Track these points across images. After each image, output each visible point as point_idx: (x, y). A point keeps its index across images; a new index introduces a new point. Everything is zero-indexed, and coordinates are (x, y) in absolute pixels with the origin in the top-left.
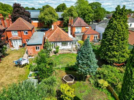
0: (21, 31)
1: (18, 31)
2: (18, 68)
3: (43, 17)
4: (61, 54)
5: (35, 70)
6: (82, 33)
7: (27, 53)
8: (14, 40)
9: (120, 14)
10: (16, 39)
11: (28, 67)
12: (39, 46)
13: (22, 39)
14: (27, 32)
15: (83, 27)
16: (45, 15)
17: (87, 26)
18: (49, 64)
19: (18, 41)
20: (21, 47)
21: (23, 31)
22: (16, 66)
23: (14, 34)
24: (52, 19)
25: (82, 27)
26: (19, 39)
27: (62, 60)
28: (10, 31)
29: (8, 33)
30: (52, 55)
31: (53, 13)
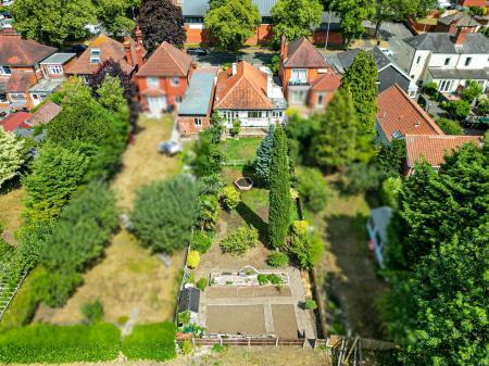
0: (165, 77)
1: (160, 77)
2: (165, 158)
3: (218, 24)
4: (243, 138)
5: (193, 164)
6: (307, 84)
7: (178, 128)
8: (151, 97)
10: (155, 96)
11: (181, 157)
12: (202, 118)
13: (167, 96)
14: (178, 79)
16: (221, 21)
17: (323, 68)
18: (214, 157)
19: (159, 99)
20: (164, 111)
21: (170, 77)
22: (161, 153)
23: (152, 84)
24: (240, 32)
25: (309, 68)
26: (161, 96)
27: (242, 151)
28: (144, 77)
30: (225, 137)
31: (243, 14)
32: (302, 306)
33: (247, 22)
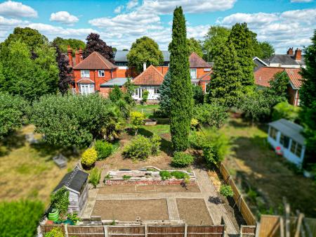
0: (94, 70)
1: (91, 70)
6: (197, 79)
8: (83, 84)
9: (237, 35)
13: (94, 84)
14: (104, 72)
15: (200, 68)
17: (207, 68)
19: (89, 86)
21: (98, 70)
23: (84, 75)
24: (150, 60)
25: (197, 68)
26: (91, 83)
28: (80, 70)
29: (76, 73)
32: (215, 201)
33: (155, 54)
